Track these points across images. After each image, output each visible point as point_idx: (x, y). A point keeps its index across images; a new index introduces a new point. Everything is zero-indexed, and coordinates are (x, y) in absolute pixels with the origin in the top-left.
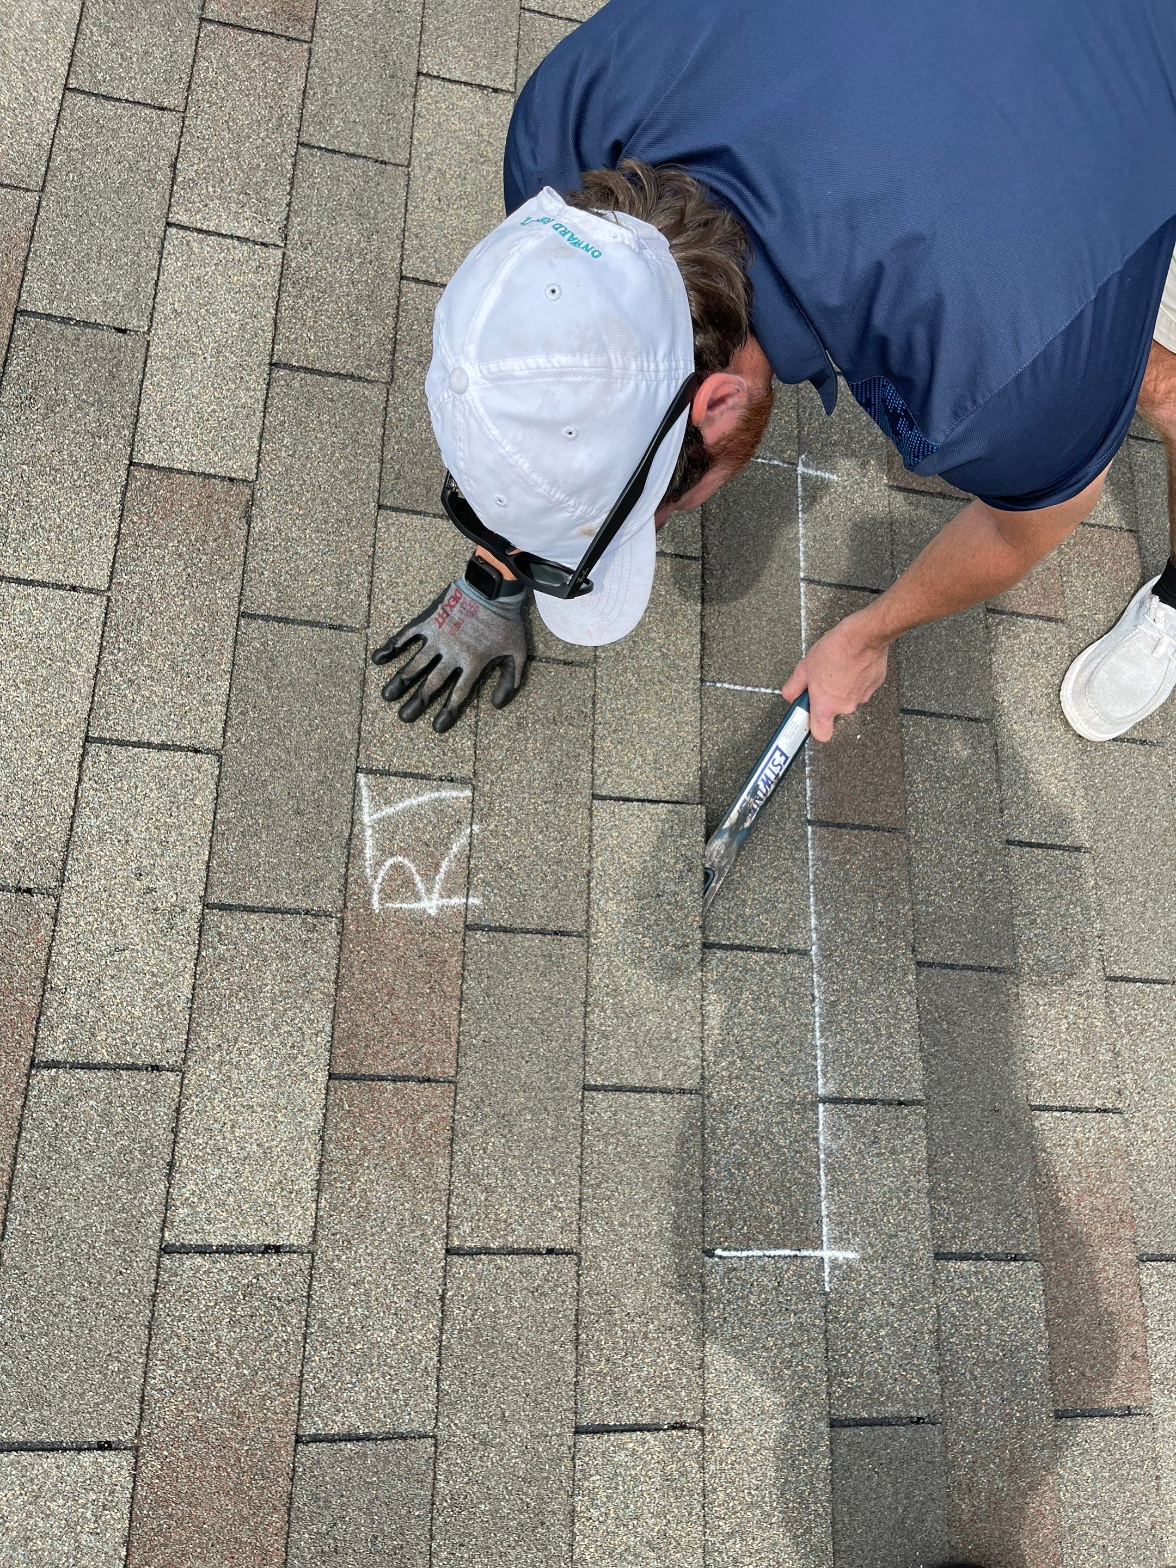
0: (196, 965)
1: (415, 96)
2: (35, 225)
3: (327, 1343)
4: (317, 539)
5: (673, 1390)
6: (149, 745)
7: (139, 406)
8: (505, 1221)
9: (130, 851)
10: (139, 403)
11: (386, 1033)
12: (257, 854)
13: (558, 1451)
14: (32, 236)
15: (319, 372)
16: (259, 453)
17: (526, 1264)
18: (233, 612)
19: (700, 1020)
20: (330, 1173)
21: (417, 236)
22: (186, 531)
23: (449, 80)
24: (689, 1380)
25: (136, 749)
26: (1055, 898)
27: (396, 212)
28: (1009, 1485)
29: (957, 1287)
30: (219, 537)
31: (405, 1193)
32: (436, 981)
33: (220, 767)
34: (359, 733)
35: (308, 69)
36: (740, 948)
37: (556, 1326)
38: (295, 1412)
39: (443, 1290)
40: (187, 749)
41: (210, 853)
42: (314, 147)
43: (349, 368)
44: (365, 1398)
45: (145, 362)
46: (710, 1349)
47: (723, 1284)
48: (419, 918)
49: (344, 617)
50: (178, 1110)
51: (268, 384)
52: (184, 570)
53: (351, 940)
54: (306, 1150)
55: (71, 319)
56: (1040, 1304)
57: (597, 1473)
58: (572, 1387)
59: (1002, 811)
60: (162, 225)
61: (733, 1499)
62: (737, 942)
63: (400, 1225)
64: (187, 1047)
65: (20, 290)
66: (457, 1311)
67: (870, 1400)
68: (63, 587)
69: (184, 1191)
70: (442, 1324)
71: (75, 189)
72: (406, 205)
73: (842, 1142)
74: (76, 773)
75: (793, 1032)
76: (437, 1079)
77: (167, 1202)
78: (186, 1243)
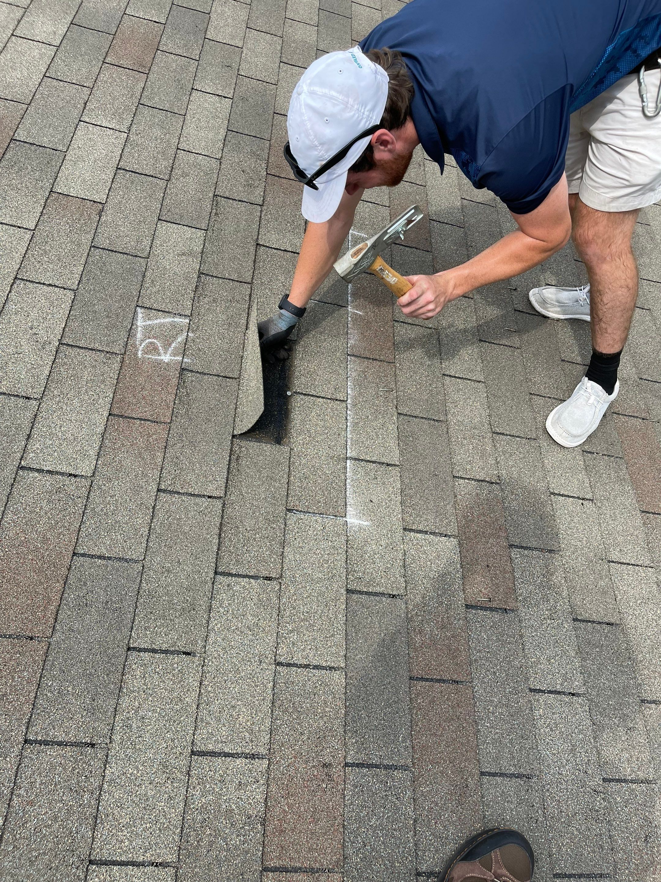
0: (53, 364)
1: (190, 95)
2: (24, 114)
3: (94, 518)
4: (130, 226)
5: (266, 563)
6: (44, 284)
7: (58, 174)
9: (29, 319)
11: (139, 402)
12: (87, 329)
14: (23, 117)
15: (138, 173)
16: (108, 195)
17: (196, 501)
18: (89, 244)
20: (105, 451)
21: (186, 137)
22: (71, 215)
23: (205, 92)
24: (275, 560)
25: (37, 285)
26: (467, 398)
27: (178, 128)
28: (441, 633)
29: (415, 544)
30: (86, 220)
31: (140, 464)
32: (164, 386)
33: (75, 296)
34: (140, 293)
35: (146, 82)
36: (312, 396)
37: (209, 528)
38: (74, 542)
40: (61, 287)
41: (65, 325)
42: (145, 105)
43: (151, 173)
44: (110, 543)
45: (63, 161)
46: (287, 549)
47: (295, 524)
48: (160, 363)
49: (138, 253)
50: (36, 415)
51: (115, 174)
53: (126, 366)
54: (95, 440)
55: (35, 144)
56: (458, 557)
57: (224, 592)
60: (78, 120)
61: (294, 615)
63: (136, 476)
64: (44, 393)
65: (14, 133)
66: (160, 515)
67: (368, 584)
68: (14, 226)
69: (33, 447)
70: (152, 519)
71: (43, 106)
72: (182, 127)
73: (358, 476)
74: (9, 289)
75: (335, 430)
76: (161, 423)
77: (25, 450)
78: (31, 467)
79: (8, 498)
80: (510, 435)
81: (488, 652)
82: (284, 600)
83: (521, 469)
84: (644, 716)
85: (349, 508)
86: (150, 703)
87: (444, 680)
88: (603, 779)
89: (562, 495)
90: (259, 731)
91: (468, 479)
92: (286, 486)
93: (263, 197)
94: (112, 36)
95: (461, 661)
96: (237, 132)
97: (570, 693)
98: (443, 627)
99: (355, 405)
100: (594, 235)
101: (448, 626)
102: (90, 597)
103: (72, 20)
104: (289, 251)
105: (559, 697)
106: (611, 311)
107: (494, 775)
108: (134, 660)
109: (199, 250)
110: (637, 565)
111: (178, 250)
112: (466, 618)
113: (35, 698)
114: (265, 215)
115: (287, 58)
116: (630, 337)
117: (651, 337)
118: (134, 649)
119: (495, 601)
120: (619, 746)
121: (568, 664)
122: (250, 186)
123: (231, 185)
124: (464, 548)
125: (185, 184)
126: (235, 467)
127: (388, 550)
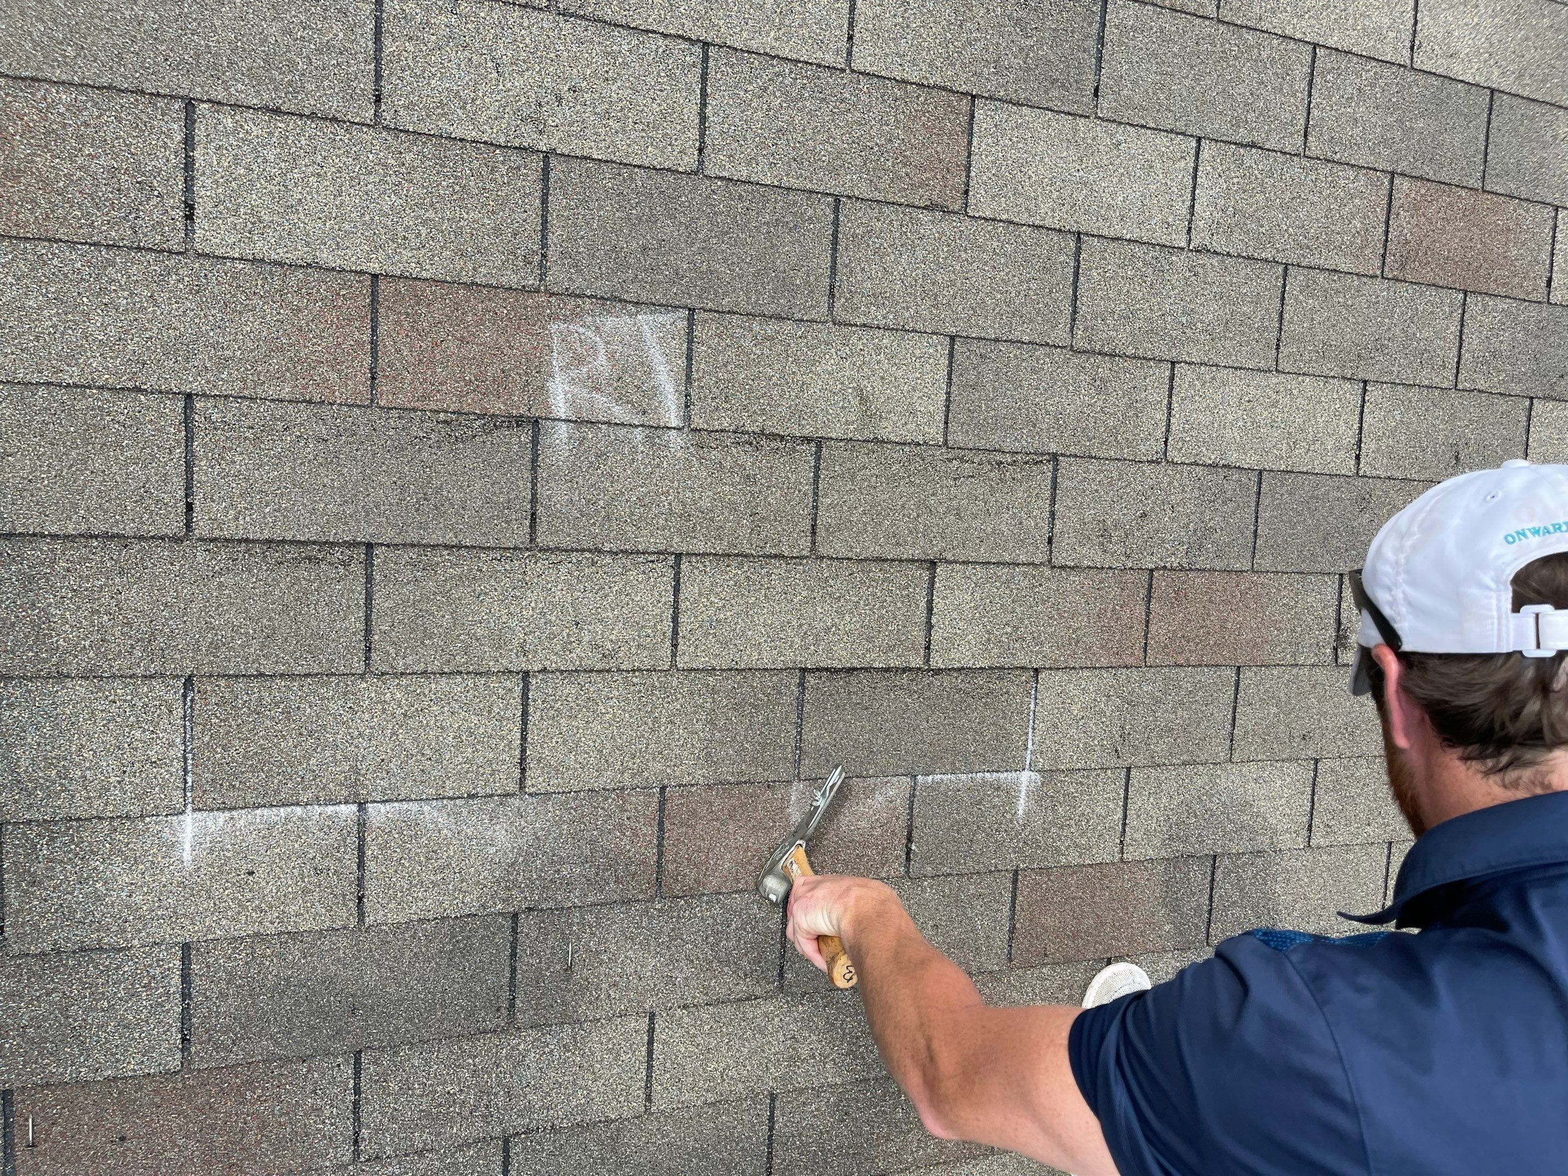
0: (485, 143)
1: (1344, 378)
2: (1187, 13)
3: (89, 267)
4: (917, 275)
6: (704, 105)
7: (1028, 105)
8: (223, 458)
9: (598, 82)
10: (1031, 107)
11: (422, 335)
12: (601, 208)
15: (1076, 280)
16: (994, 220)
17: (175, 479)
19: (446, 670)
20: (271, 273)
21: (1213, 378)
22: (913, 146)
23: (1362, 412)
24: (45, 661)
25: (699, 92)
26: (594, 1073)
27: (1234, 358)
29: (152, 970)
30: (910, 179)
31: (252, 351)
32: (478, 386)
33: (686, 173)
34: (729, 312)
35: (1357, 275)
36: (525, 714)
37: (106, 512)
39: (146, 390)
40: (702, 142)
41: (600, 160)
42: (1285, 280)
43: (1083, 310)
44: (30, 307)
45: (1069, 114)
46: (80, 685)
47: (154, 699)
48: (541, 371)
49: (843, 300)
50: (334, 120)
51: (1060, 231)
52: (877, 144)
53: (516, 301)
54: (296, 249)
55: (1103, 46)
56: (134, 1070)
58: (38, 530)
59: (685, 1007)
60: (1198, 133)
62: (531, 710)
63: (217, 345)
64: (401, 131)
66: (123, 405)
67: (22, 871)
68: (851, 25)
69: (250, 123)
70: (109, 389)
71: (1223, 52)
72: (1241, 368)
73: (316, 833)
74: (673, 32)
76: (374, 386)
77: (240, 106)
78: (197, 125)
85: (223, 815)
91: (357, 1087)
93: (1077, 567)
94: (1479, 186)
96: (1258, 494)
103: (1502, 92)
109: (883, 434)
111: (874, 387)
114: (1025, 575)
122: (1105, 533)
123: (1097, 491)
124: (162, 1083)
125: (1071, 388)
126: (288, 556)
127: (120, 911)
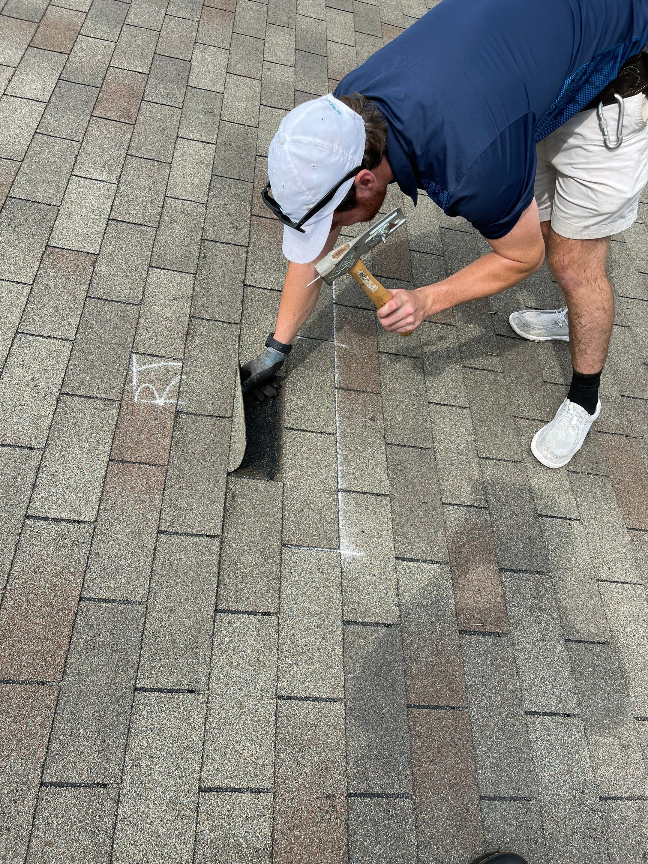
0: (54, 414)
1: (175, 143)
2: (18, 171)
3: (98, 562)
4: (122, 275)
5: (264, 598)
6: (43, 336)
8: (187, 523)
9: (30, 371)
10: (53, 227)
11: (137, 446)
12: (86, 378)
13: (206, 617)
14: (17, 175)
15: (129, 223)
16: (101, 246)
17: (195, 540)
18: (84, 296)
20: (107, 496)
21: (173, 184)
22: (67, 268)
23: (190, 139)
24: (272, 595)
25: (37, 338)
26: (453, 425)
27: (165, 177)
28: (436, 660)
29: (407, 572)
30: (81, 271)
31: (140, 507)
32: (161, 429)
33: (73, 346)
34: (134, 339)
35: (133, 133)
36: (302, 430)
37: (208, 566)
38: (80, 587)
39: (155, 546)
40: (60, 339)
41: (65, 375)
42: (133, 156)
43: (141, 222)
44: (114, 586)
45: (57, 215)
46: (284, 584)
47: (291, 558)
48: (155, 407)
49: (131, 300)
50: (39, 466)
51: (107, 225)
52: (65, 280)
53: (124, 412)
54: (96, 486)
55: (29, 200)
56: (450, 583)
57: (225, 629)
58: (215, 592)
59: (426, 391)
60: (69, 175)
61: (293, 649)
63: (137, 519)
64: (46, 442)
65: (9, 190)
66: (161, 556)
67: (364, 615)
68: (14, 282)
69: (39, 496)
70: (154, 560)
71: (36, 162)
72: (169, 175)
73: (350, 508)
74: (10, 343)
75: (326, 463)
76: (159, 465)
77: (30, 499)
78: (37, 515)
79: (16, 548)
80: (496, 459)
81: (483, 676)
82: (283, 634)
83: (508, 492)
84: (638, 733)
85: (342, 540)
86: (158, 742)
87: (441, 707)
88: (600, 798)
89: (550, 517)
90: (264, 765)
91: (457, 505)
92: (281, 521)
93: (249, 238)
94: (98, 89)
95: (457, 687)
96: (222, 177)
97: (565, 714)
98: (438, 654)
99: (343, 437)
100: (570, 261)
101: (443, 652)
102: (96, 641)
103: (60, 76)
104: (275, 290)
105: (554, 718)
106: (589, 333)
107: (493, 799)
108: (141, 700)
109: (189, 294)
110: (627, 583)
111: (169, 295)
112: (460, 644)
113: (49, 741)
114: (251, 256)
115: (266, 100)
116: (610, 354)
117: (631, 354)
118: (141, 689)
119: (488, 625)
120: (615, 764)
121: (561, 685)
122: (236, 228)
123: (217, 228)
124: (455, 574)
125: (174, 230)
126: (231, 504)
127: (381, 580)
